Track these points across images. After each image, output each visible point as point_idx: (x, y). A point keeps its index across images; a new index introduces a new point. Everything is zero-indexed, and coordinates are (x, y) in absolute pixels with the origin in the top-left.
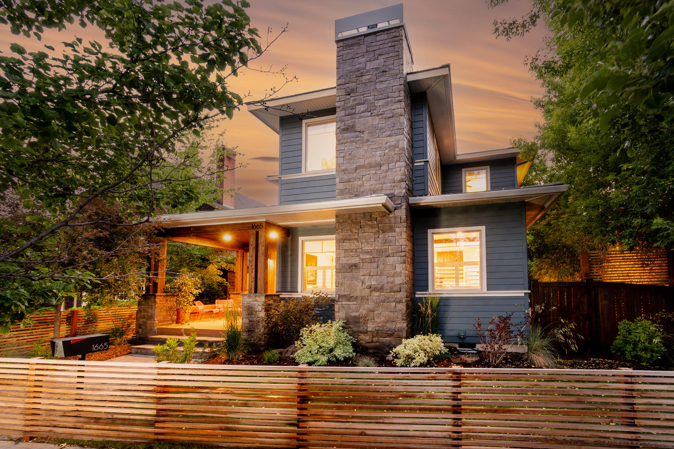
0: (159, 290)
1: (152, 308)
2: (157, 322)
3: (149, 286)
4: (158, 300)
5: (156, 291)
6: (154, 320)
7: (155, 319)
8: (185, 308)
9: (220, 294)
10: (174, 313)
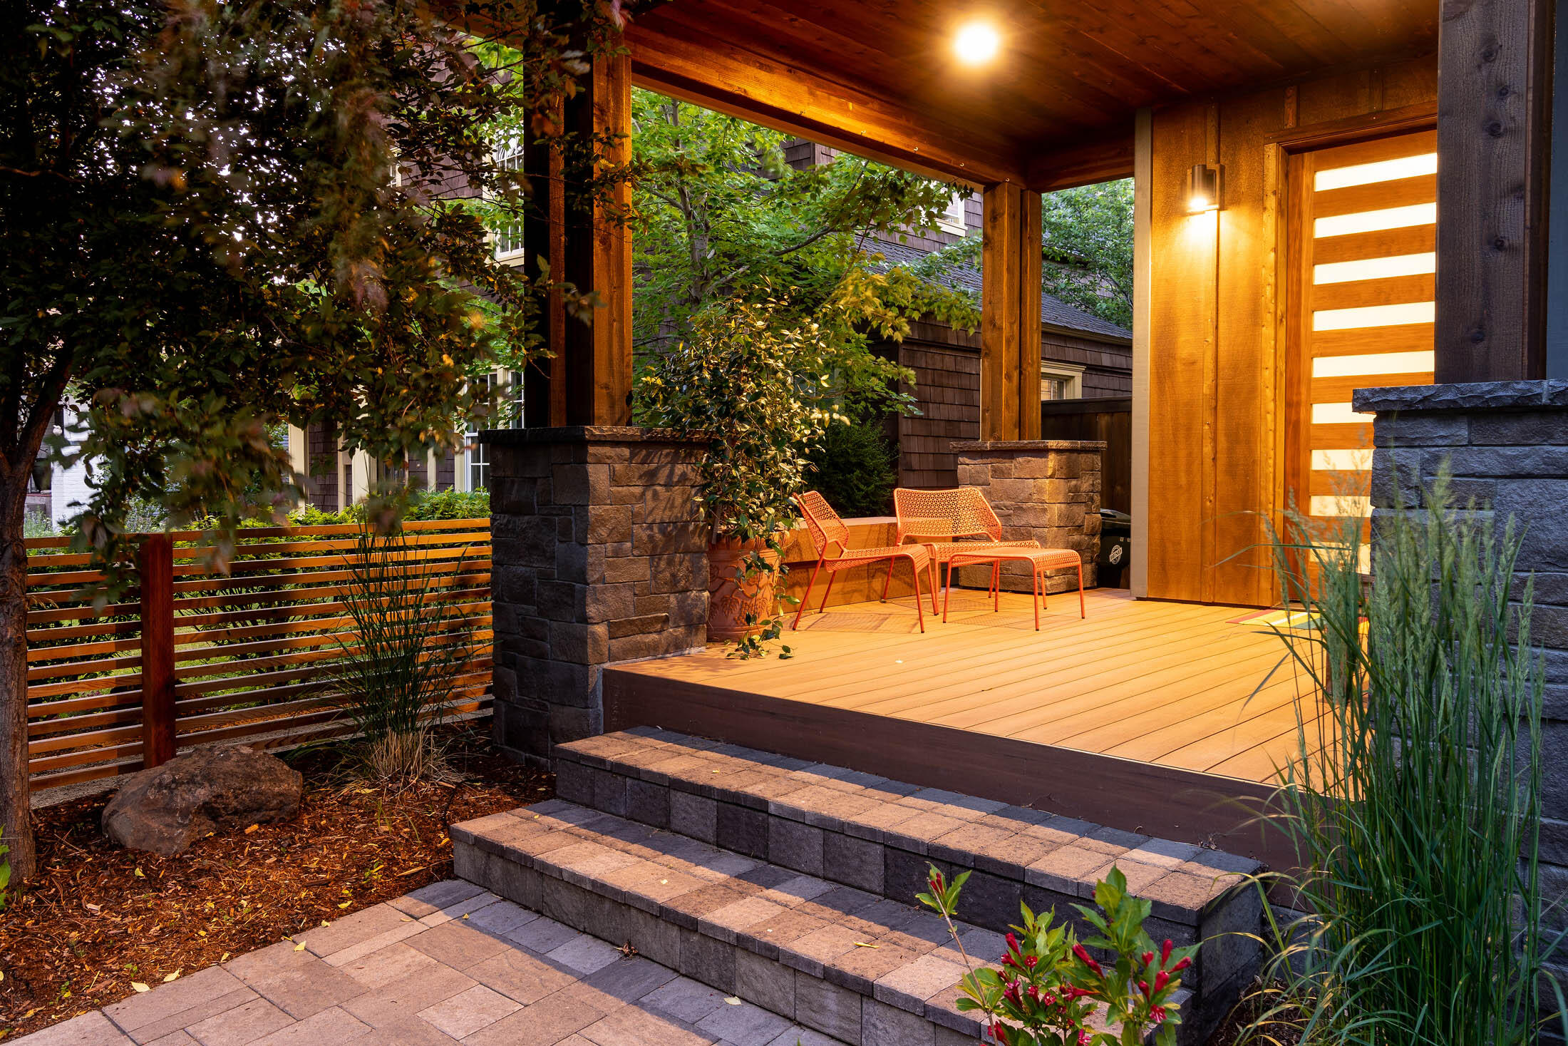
0: (601, 407)
1: (565, 534)
2: (601, 630)
3: (544, 362)
4: (598, 475)
5: (581, 410)
6: (585, 620)
7: (592, 610)
8: (756, 531)
9: (870, 463)
10: (695, 570)
